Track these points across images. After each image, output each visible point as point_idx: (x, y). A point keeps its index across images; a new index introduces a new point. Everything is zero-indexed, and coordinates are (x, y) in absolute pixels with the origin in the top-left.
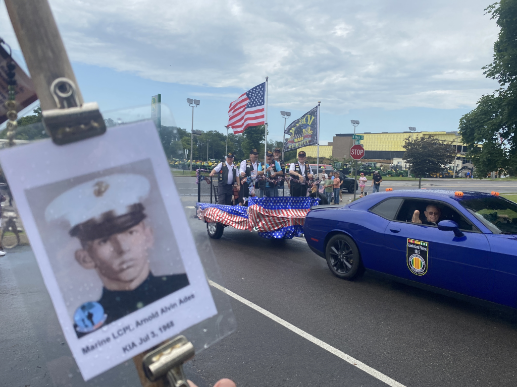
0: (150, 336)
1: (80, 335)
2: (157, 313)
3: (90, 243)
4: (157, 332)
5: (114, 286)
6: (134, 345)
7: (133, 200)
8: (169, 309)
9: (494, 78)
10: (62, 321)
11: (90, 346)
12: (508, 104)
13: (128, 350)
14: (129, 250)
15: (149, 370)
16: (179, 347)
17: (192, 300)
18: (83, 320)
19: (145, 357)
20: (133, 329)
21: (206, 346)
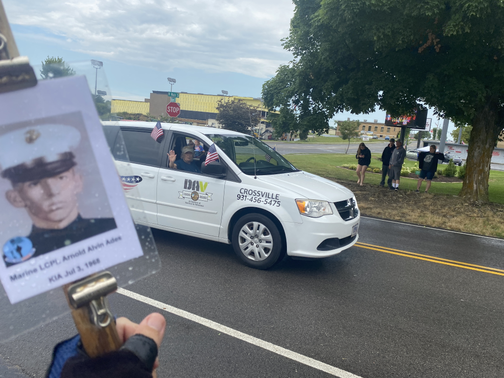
0: (76, 270)
2: (84, 251)
3: (20, 184)
4: (83, 266)
5: (42, 225)
6: (59, 276)
8: (96, 248)
11: (17, 275)
13: (54, 281)
14: (59, 194)
15: (72, 299)
16: (103, 281)
17: (119, 241)
18: (12, 252)
19: (70, 288)
20: (60, 263)
21: (130, 282)
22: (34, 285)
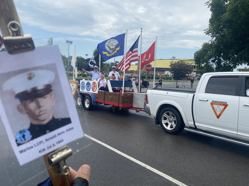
0: (52, 146)
1: (19, 145)
2: (56, 135)
3: (24, 102)
4: (55, 144)
5: (35, 123)
6: (44, 150)
7: (47, 82)
8: (61, 133)
9: (209, 35)
10: (10, 138)
11: (23, 150)
12: (215, 47)
13: (41, 152)
14: (43, 106)
15: (51, 161)
16: (66, 151)
17: (72, 130)
18: (20, 138)
19: (49, 155)
20: (44, 142)
21: (78, 151)
22: (32, 155)
